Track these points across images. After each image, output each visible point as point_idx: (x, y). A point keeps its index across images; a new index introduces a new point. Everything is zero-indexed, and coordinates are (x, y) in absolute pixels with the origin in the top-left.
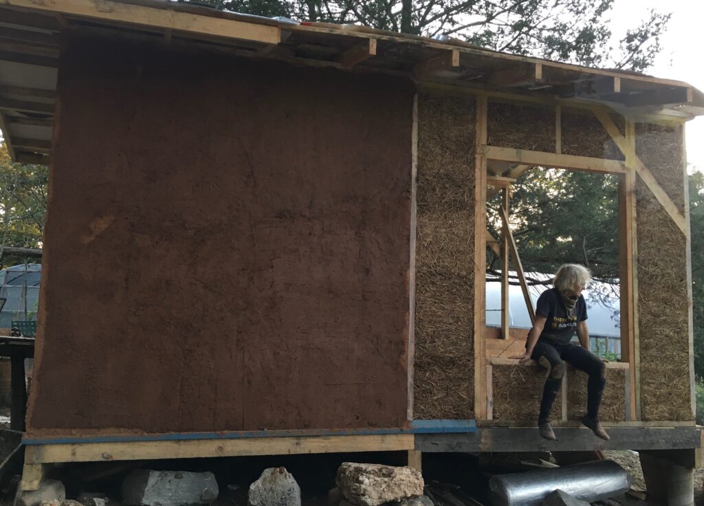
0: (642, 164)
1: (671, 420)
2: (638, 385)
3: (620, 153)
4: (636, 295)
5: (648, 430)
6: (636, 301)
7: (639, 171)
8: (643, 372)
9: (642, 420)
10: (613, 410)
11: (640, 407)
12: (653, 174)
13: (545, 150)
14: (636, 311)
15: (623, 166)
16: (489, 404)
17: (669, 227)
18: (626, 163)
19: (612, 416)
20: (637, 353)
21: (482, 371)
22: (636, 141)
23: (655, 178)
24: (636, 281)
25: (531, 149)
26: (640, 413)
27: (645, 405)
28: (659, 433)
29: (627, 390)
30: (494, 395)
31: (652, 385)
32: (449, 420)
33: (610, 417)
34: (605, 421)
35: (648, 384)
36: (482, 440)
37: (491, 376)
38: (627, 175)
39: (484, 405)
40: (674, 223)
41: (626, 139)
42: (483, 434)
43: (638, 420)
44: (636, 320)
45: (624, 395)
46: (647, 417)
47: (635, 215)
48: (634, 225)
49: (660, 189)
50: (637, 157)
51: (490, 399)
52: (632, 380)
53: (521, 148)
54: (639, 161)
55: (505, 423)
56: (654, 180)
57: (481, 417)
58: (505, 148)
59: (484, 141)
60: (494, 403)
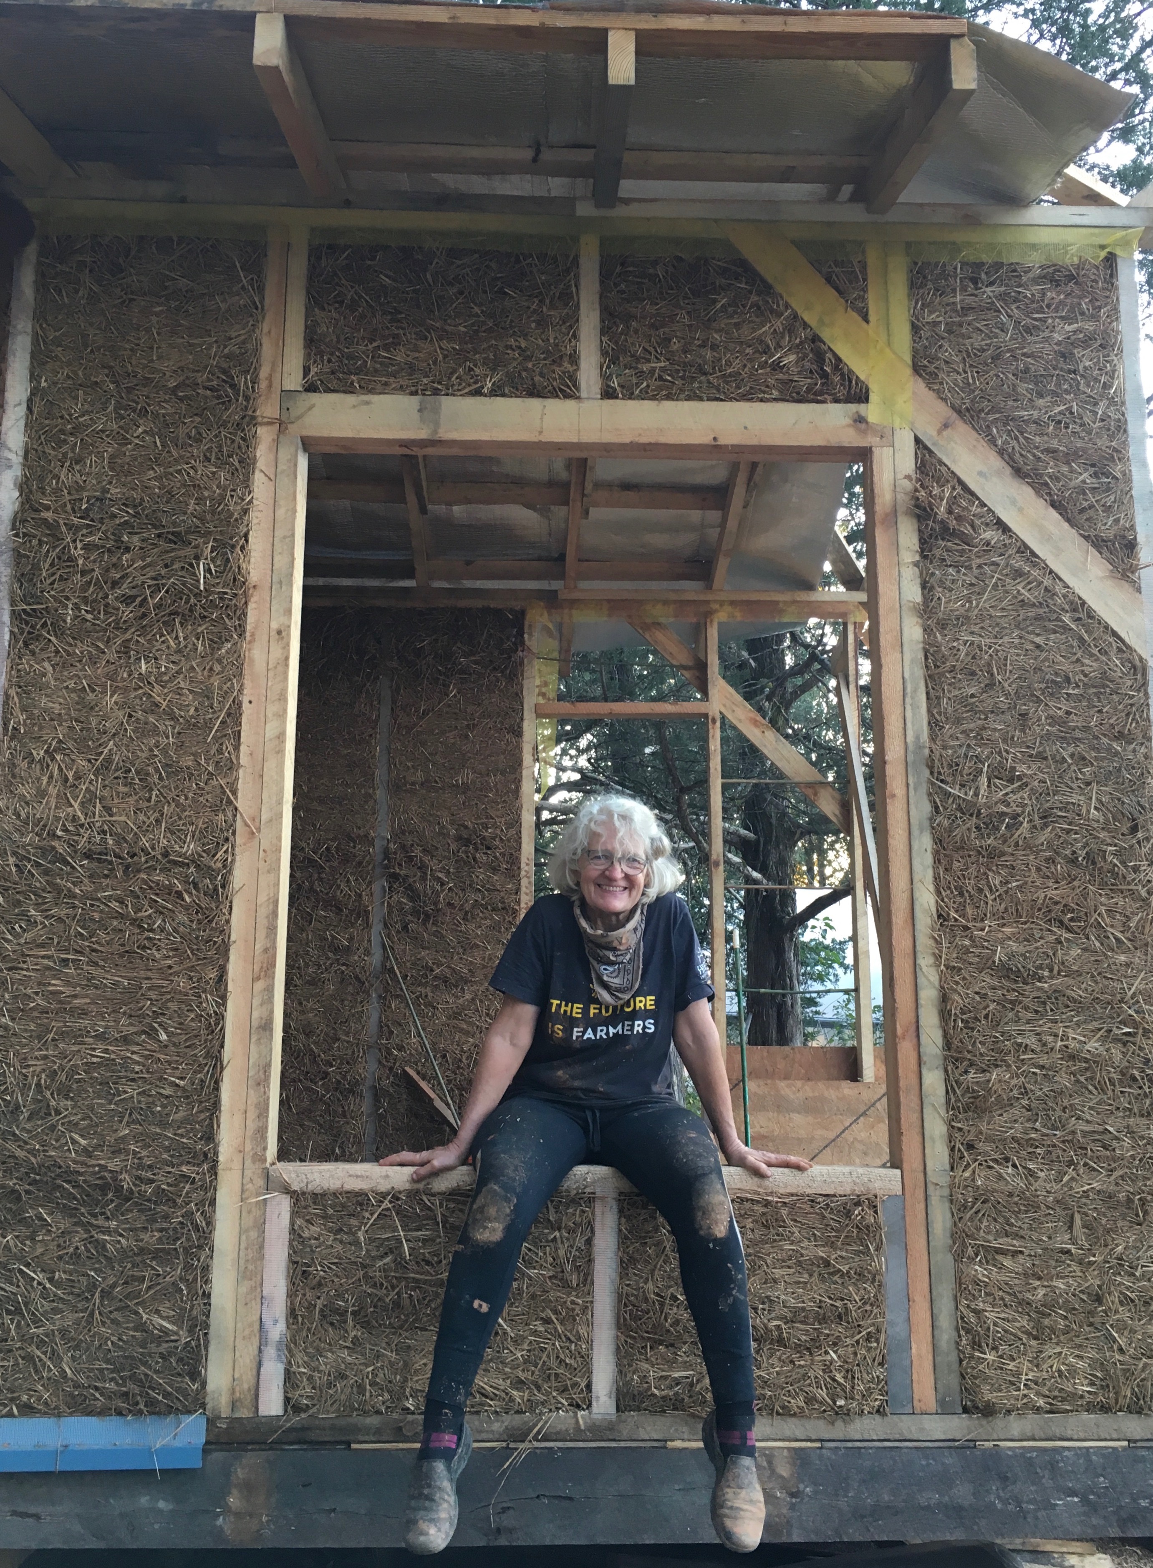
0: (943, 410)
1: (1105, 1409)
2: (945, 1261)
3: (848, 377)
4: (927, 899)
5: (996, 1454)
6: (925, 922)
7: (929, 435)
8: (964, 1207)
9: (966, 1410)
10: (827, 1368)
11: (953, 1357)
12: (992, 442)
13: (534, 392)
14: (925, 962)
15: (860, 420)
16: (270, 1352)
17: (1066, 629)
18: (873, 412)
19: (822, 1394)
20: (936, 1127)
21: (248, 1221)
22: (915, 329)
23: (1001, 452)
24: (925, 843)
25: (478, 393)
26: (954, 1380)
27: (976, 1345)
28: (1052, 1466)
29: (893, 1280)
30: (292, 1314)
31: (1007, 1262)
32: (93, 1420)
33: (810, 1400)
34: (786, 1412)
35: (992, 1255)
36: (233, 1500)
37: (285, 1236)
38: (876, 452)
39: (247, 1353)
40: (1091, 614)
41: (871, 329)
42: (240, 1473)
43: (944, 1408)
44: (929, 995)
45: (876, 1303)
46: (988, 1395)
47: (913, 593)
48: (914, 632)
49: (1025, 493)
50: (921, 385)
51: (278, 1330)
52: (918, 1243)
53: (436, 392)
54: (929, 396)
55: (333, 1428)
56: (996, 462)
57: (234, 1405)
58: (375, 398)
59: (293, 380)
60: (289, 1346)
